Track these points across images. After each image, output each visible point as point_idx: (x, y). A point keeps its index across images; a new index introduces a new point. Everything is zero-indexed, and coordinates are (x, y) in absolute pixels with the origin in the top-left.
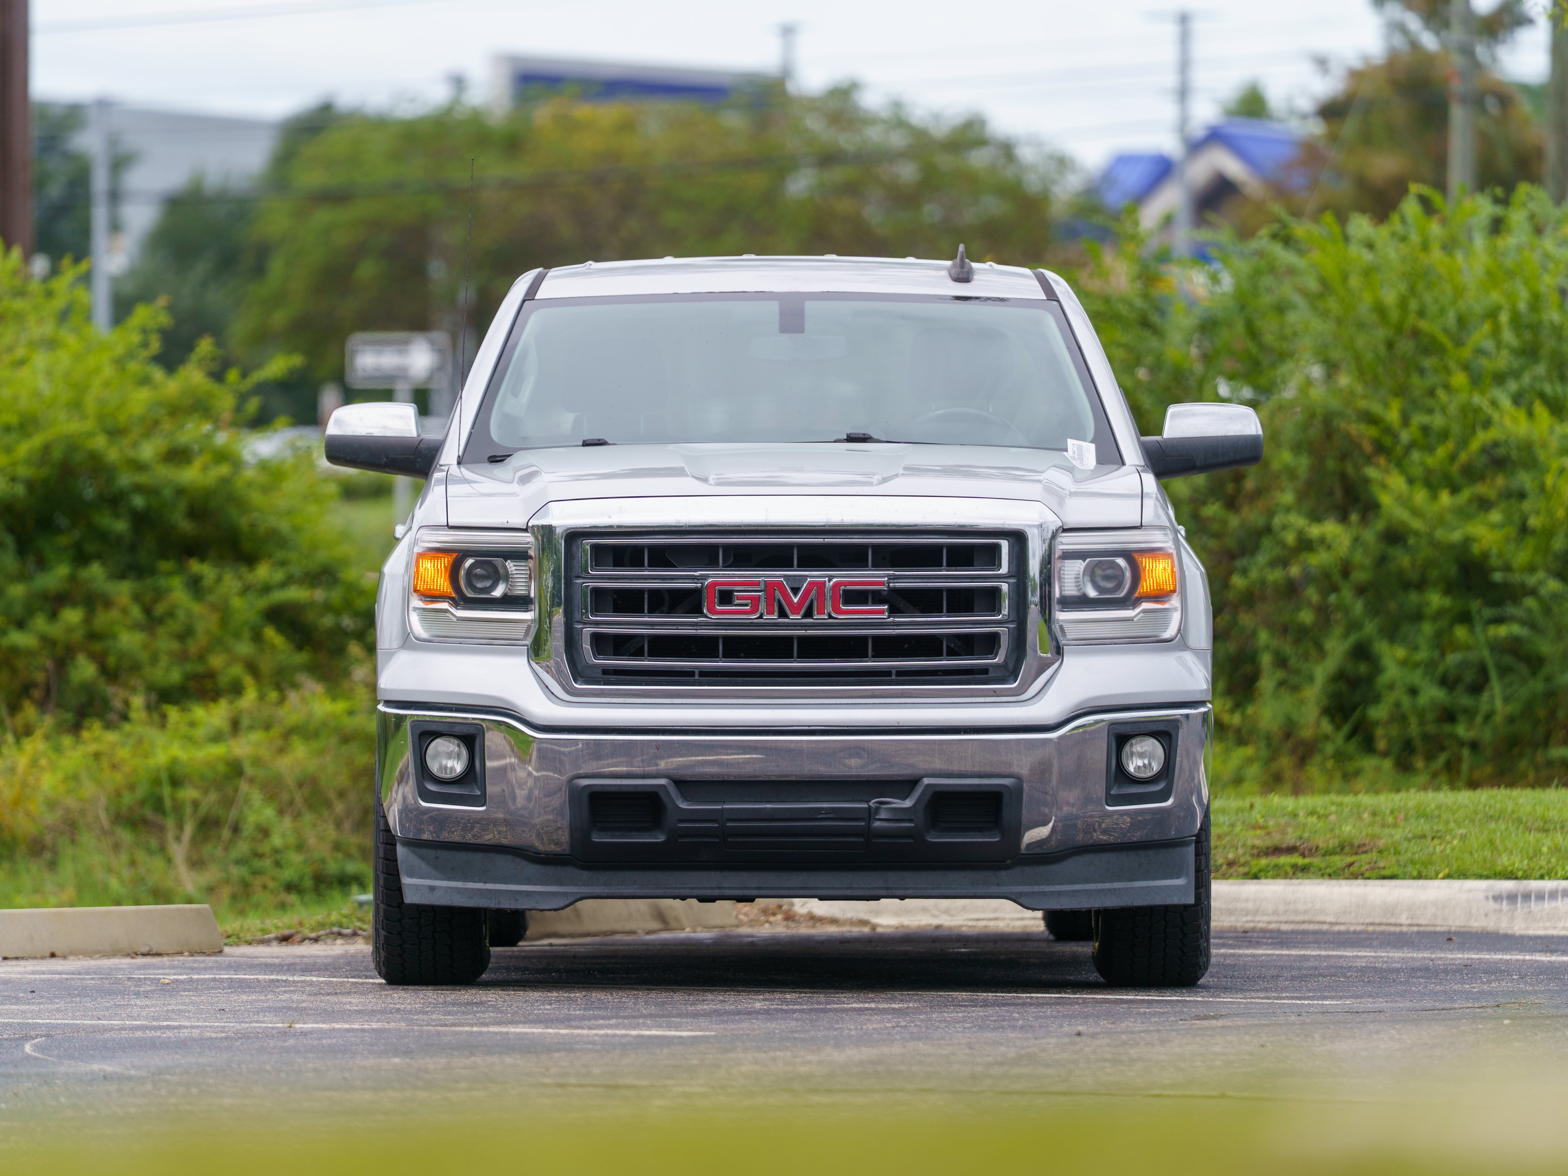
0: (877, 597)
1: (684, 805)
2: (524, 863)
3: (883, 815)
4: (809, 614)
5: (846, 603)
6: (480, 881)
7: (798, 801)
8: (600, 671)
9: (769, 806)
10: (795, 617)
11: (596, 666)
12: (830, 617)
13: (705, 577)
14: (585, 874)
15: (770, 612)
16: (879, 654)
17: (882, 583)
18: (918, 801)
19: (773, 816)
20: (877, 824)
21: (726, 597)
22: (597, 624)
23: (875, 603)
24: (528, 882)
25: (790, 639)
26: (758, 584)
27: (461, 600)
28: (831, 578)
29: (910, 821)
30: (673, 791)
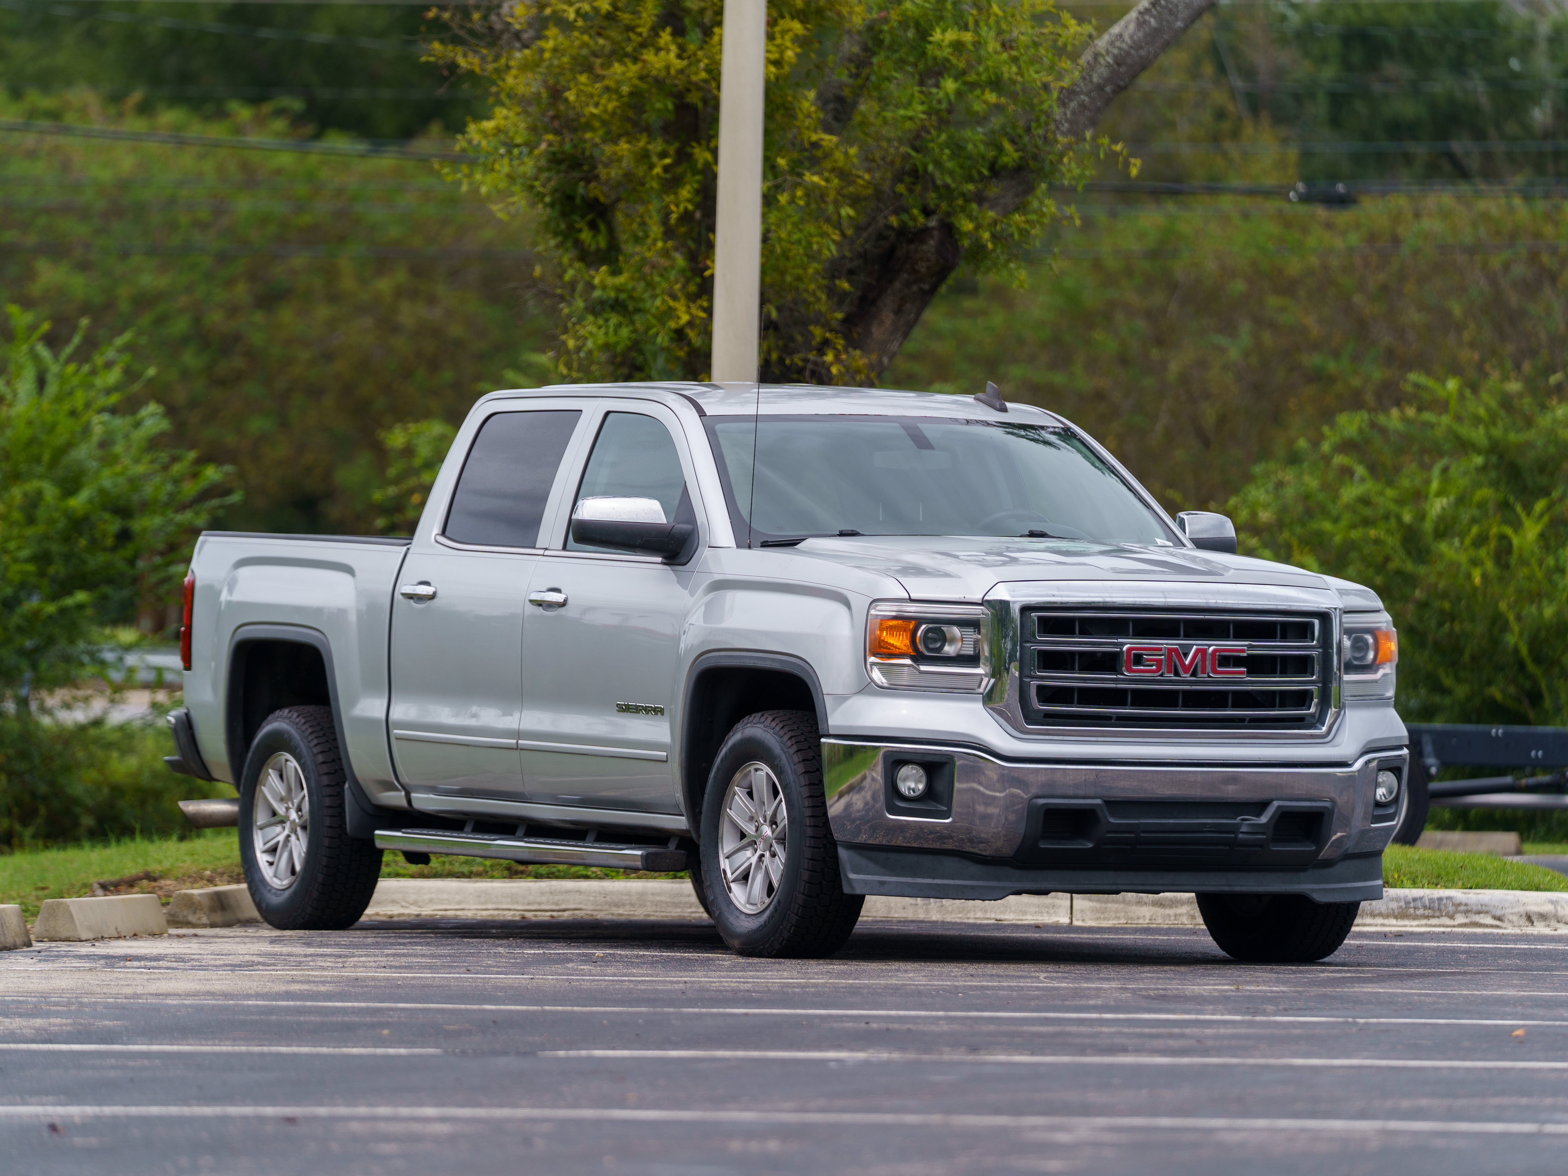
0: (1237, 661)
1: (1112, 820)
2: (968, 863)
3: (1244, 829)
4: (1194, 674)
5: (1220, 665)
6: (929, 877)
7: (1185, 818)
8: (1042, 715)
9: (1171, 821)
10: (1187, 676)
11: (1040, 710)
12: (1209, 677)
13: (1123, 644)
14: (1018, 873)
15: (1169, 672)
16: (1236, 706)
17: (1243, 651)
18: (1271, 818)
19: (1174, 829)
20: (1240, 836)
21: (1138, 659)
22: (1042, 678)
23: (1235, 666)
24: (972, 878)
25: (1176, 692)
26: (1160, 649)
27: (918, 658)
28: (1210, 646)
29: (1263, 834)
30: (1105, 808)
